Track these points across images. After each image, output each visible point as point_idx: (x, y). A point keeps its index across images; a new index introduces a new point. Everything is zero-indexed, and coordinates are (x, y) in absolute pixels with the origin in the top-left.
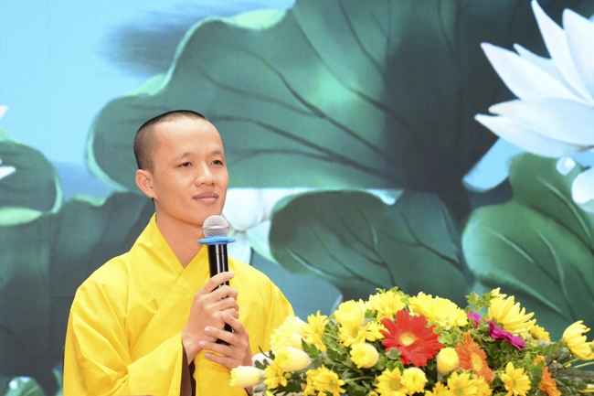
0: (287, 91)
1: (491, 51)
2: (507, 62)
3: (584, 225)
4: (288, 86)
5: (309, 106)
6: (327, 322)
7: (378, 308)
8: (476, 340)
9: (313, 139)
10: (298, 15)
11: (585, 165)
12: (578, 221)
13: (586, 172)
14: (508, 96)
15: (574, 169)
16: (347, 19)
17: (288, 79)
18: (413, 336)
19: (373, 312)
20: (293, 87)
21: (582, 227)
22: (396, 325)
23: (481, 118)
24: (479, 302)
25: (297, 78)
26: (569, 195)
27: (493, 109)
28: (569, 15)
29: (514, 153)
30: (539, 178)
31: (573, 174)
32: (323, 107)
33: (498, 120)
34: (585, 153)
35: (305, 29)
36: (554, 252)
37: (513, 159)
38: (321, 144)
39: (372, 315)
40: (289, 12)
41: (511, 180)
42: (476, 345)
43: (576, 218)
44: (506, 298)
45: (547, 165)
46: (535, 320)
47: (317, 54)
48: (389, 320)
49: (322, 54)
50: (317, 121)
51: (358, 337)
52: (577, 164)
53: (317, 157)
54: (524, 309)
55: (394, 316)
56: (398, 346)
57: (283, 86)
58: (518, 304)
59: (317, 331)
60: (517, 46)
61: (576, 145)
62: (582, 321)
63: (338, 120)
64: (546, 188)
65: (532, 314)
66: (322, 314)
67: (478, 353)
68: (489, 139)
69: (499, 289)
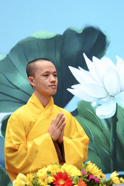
0: (7, 81)
1: (71, 68)
2: (76, 72)
3: (99, 122)
4: (7, 79)
5: (14, 86)
6: (33, 176)
7: (51, 171)
8: (84, 181)
9: (16, 96)
10: (10, 57)
11: (100, 104)
12: (98, 122)
13: (100, 106)
14: (77, 83)
15: (97, 105)
16: (27, 58)
17: (8, 77)
18: (63, 181)
19: (49, 172)
20: (9, 80)
21: (99, 123)
22: (58, 177)
23: (69, 90)
24: (84, 167)
25: (10, 77)
26: (95, 113)
27: (72, 87)
28: (94, 58)
29: (79, 100)
30: (86, 108)
31: (96, 107)
32: (19, 86)
33: (74, 90)
34: (100, 100)
35: (13, 61)
36: (91, 131)
37: (79, 102)
38: (18, 98)
39: (49, 173)
40: (8, 55)
41: (78, 109)
42: (83, 182)
43: (97, 120)
44: (92, 164)
45: (89, 104)
46: (102, 172)
47: (17, 69)
48: (55, 175)
49: (18, 69)
50: (17, 91)
51: (45, 182)
52: (97, 104)
53: (17, 102)
54: (98, 168)
55: (57, 173)
56: (59, 184)
57: (6, 79)
58: (96, 166)
59: (30, 180)
60: (79, 67)
61: (97, 98)
62: (116, 171)
63: (24, 90)
64: (88, 111)
65: (101, 170)
66: (32, 174)
67: (84, 185)
68: (71, 96)
69: (90, 161)
